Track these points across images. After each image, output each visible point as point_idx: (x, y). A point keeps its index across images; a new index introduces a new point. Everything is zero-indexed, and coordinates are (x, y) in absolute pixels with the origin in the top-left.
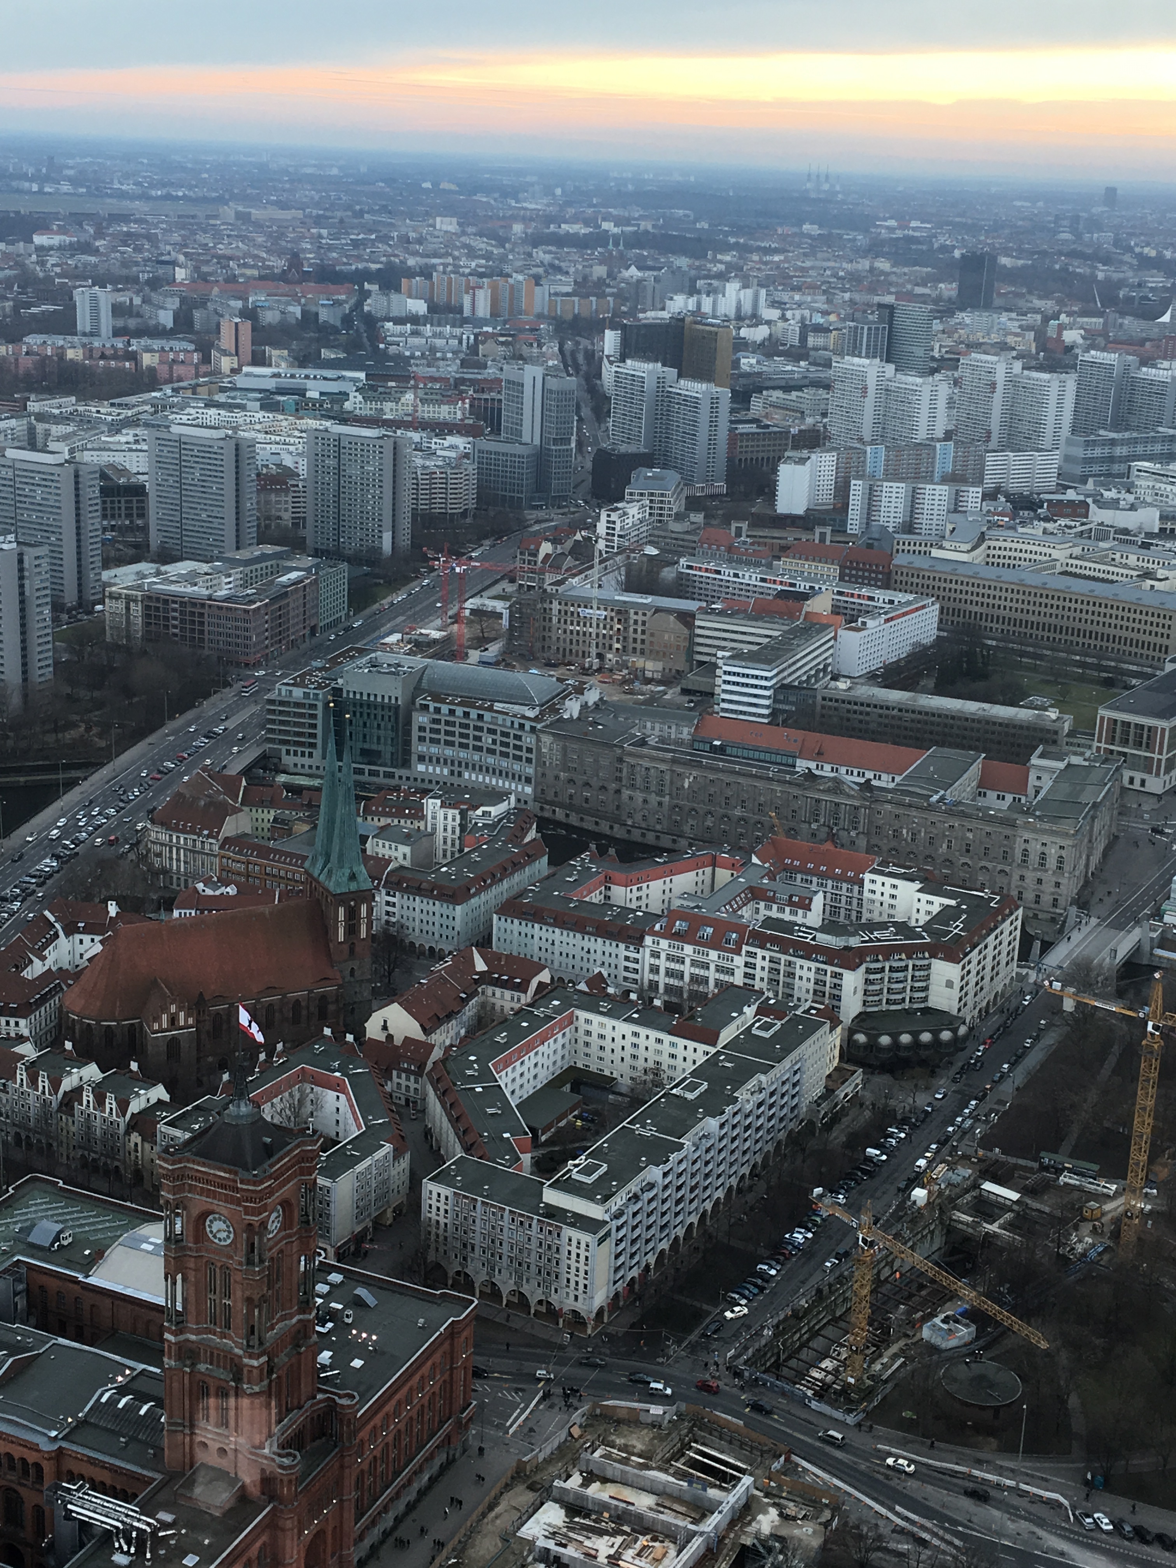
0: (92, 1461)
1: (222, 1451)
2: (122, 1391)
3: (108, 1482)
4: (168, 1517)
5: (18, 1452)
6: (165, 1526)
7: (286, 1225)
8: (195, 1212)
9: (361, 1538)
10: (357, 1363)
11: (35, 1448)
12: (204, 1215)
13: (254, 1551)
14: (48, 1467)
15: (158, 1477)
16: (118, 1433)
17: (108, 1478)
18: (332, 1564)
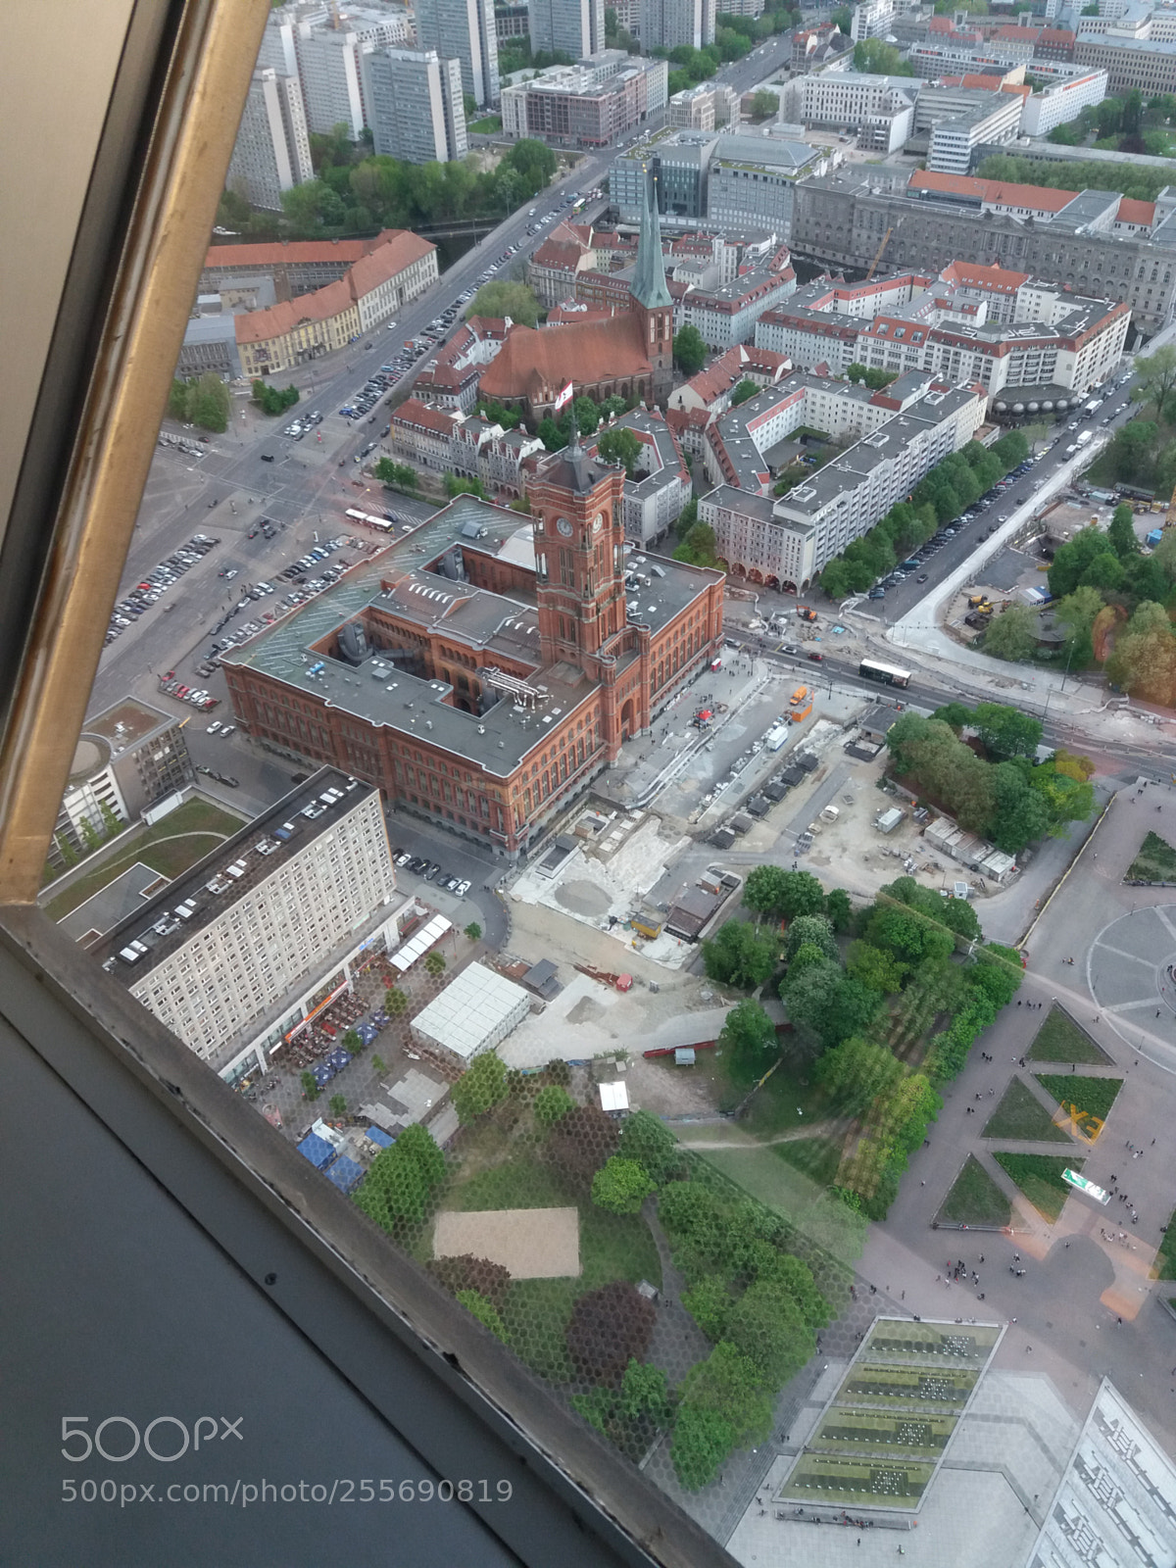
0: (502, 657)
1: (573, 655)
2: (517, 620)
4: (545, 689)
8: (550, 517)
10: (653, 609)
11: (470, 648)
12: (555, 519)
13: (591, 709)
14: (478, 659)
15: (538, 667)
16: (516, 643)
17: (509, 666)
18: (637, 717)
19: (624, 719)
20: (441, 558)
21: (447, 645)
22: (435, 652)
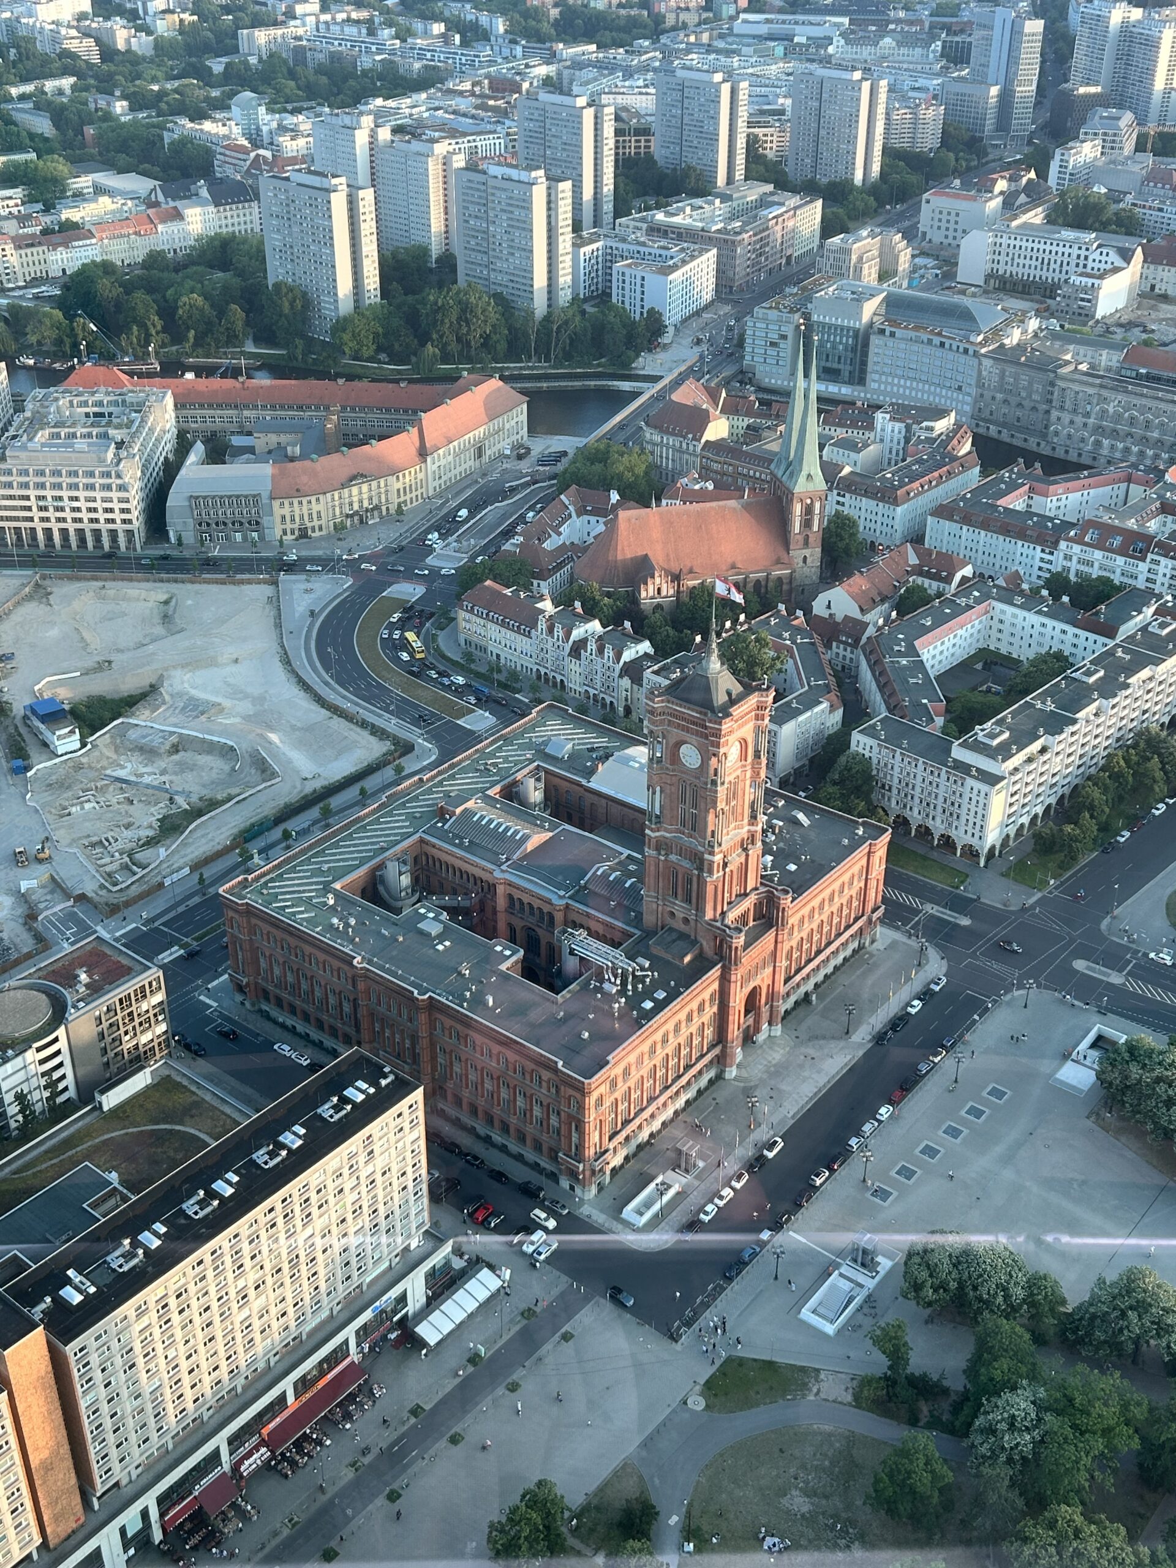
0: (590, 916)
1: (686, 921)
2: (613, 869)
3: (601, 932)
4: (646, 963)
5: (536, 903)
6: (642, 969)
8: (672, 741)
9: (788, 994)
10: (792, 867)
11: (549, 902)
12: (679, 744)
13: (707, 995)
14: (559, 917)
15: (638, 933)
16: (609, 898)
18: (765, 1011)
19: (747, 1012)
20: (516, 781)
21: (517, 894)
22: (501, 903)
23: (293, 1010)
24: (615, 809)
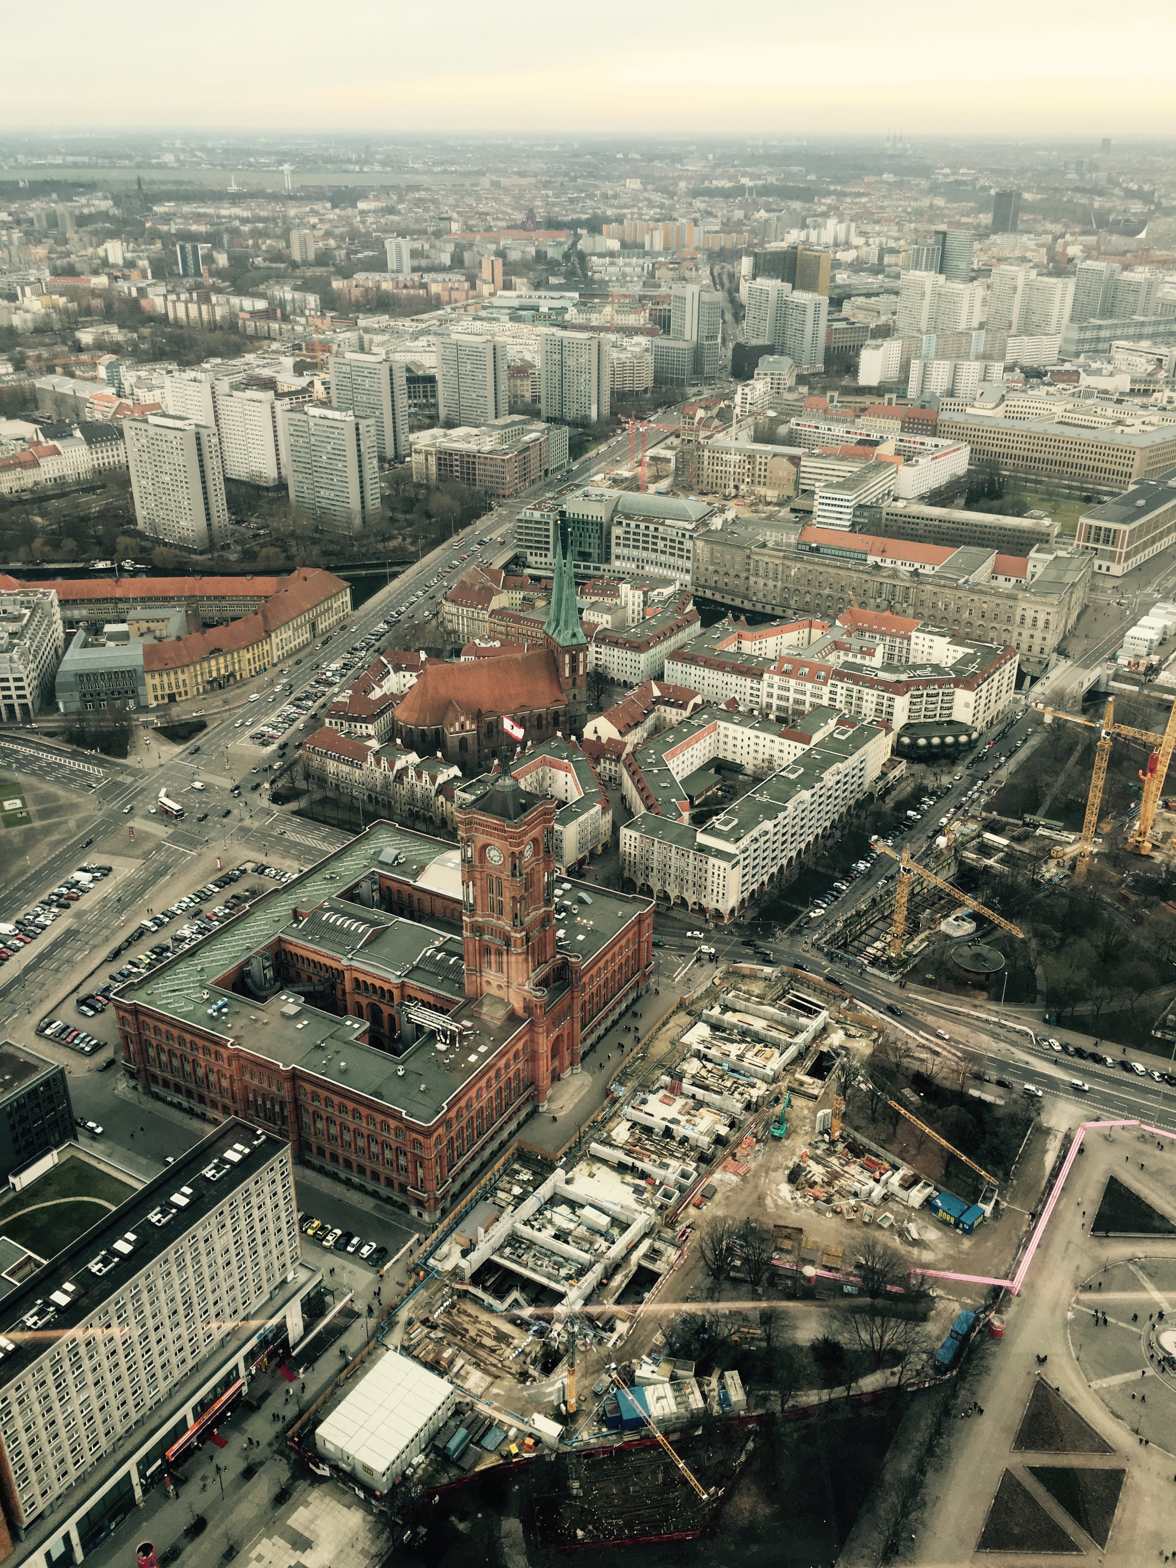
0: (422, 990)
1: (499, 987)
2: (438, 950)
3: (432, 1003)
4: (468, 1024)
5: (378, 983)
6: (467, 1029)
7: (536, 853)
8: (479, 844)
9: (585, 1039)
10: (581, 937)
11: (388, 981)
12: (485, 847)
13: (520, 1045)
14: (396, 992)
15: (462, 1000)
16: (437, 974)
17: (432, 1000)
18: (567, 1054)
19: (553, 1057)
20: (357, 885)
21: (361, 978)
22: (348, 986)
23: (178, 1089)
24: (438, 902)
